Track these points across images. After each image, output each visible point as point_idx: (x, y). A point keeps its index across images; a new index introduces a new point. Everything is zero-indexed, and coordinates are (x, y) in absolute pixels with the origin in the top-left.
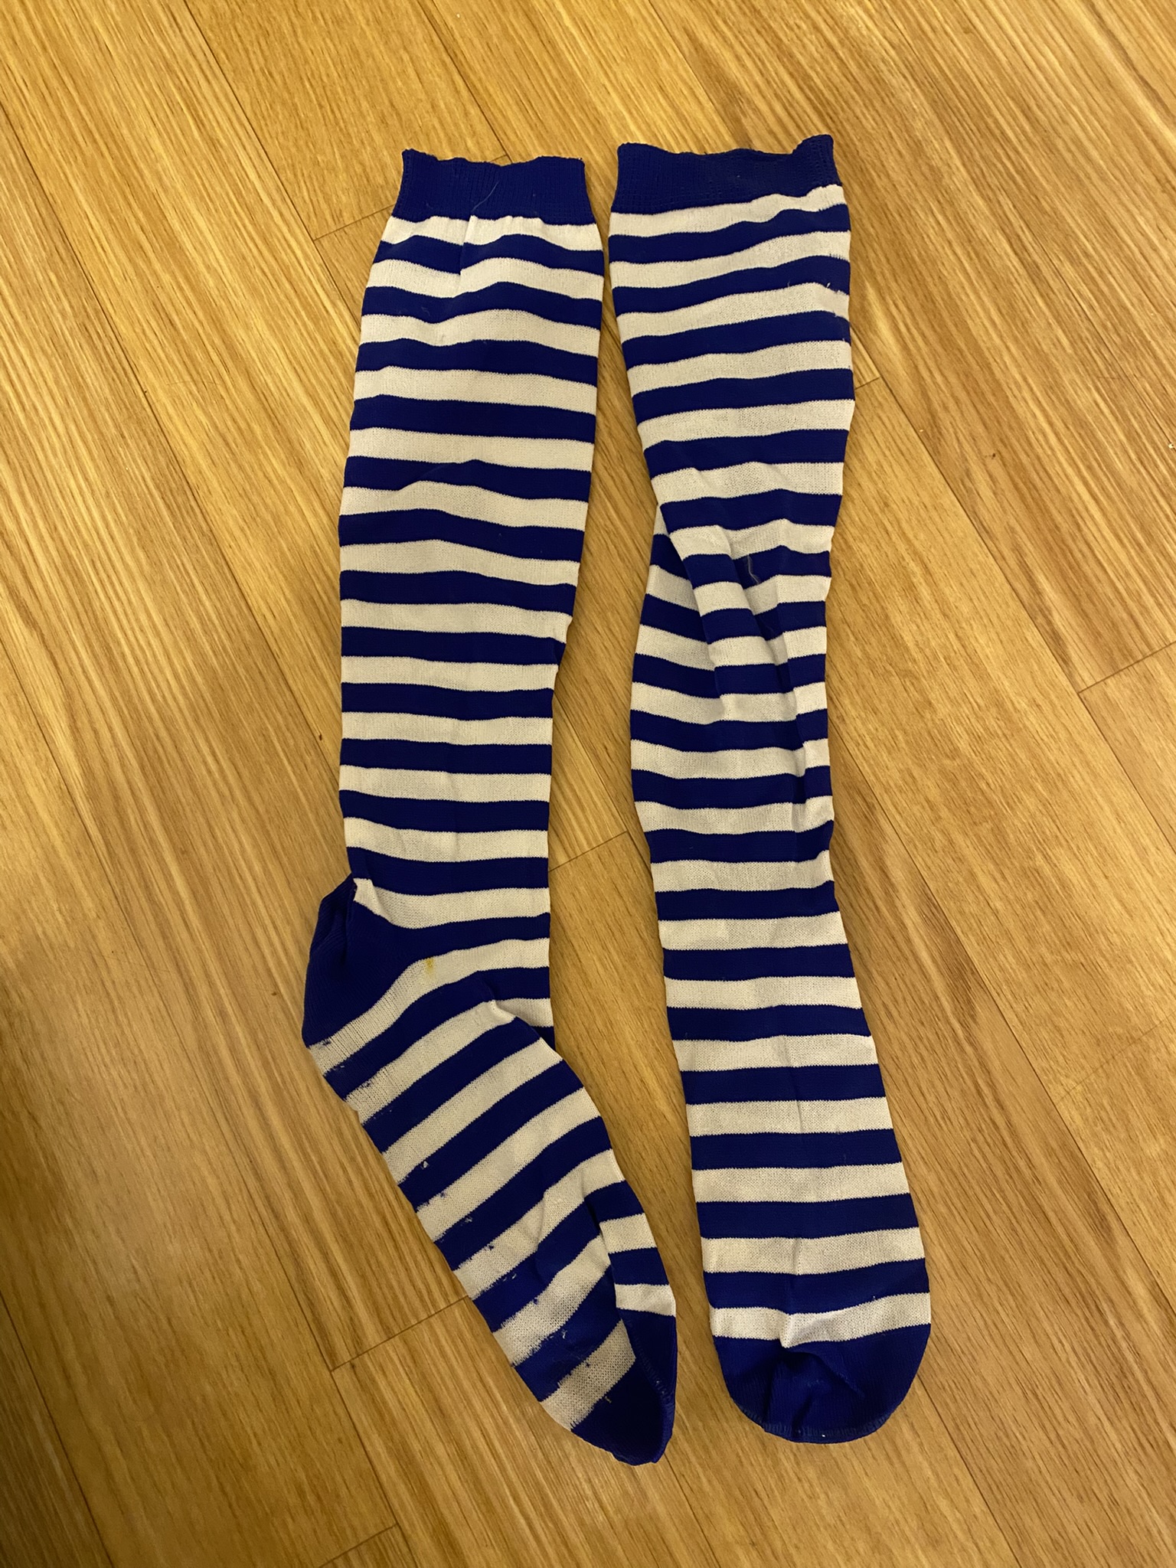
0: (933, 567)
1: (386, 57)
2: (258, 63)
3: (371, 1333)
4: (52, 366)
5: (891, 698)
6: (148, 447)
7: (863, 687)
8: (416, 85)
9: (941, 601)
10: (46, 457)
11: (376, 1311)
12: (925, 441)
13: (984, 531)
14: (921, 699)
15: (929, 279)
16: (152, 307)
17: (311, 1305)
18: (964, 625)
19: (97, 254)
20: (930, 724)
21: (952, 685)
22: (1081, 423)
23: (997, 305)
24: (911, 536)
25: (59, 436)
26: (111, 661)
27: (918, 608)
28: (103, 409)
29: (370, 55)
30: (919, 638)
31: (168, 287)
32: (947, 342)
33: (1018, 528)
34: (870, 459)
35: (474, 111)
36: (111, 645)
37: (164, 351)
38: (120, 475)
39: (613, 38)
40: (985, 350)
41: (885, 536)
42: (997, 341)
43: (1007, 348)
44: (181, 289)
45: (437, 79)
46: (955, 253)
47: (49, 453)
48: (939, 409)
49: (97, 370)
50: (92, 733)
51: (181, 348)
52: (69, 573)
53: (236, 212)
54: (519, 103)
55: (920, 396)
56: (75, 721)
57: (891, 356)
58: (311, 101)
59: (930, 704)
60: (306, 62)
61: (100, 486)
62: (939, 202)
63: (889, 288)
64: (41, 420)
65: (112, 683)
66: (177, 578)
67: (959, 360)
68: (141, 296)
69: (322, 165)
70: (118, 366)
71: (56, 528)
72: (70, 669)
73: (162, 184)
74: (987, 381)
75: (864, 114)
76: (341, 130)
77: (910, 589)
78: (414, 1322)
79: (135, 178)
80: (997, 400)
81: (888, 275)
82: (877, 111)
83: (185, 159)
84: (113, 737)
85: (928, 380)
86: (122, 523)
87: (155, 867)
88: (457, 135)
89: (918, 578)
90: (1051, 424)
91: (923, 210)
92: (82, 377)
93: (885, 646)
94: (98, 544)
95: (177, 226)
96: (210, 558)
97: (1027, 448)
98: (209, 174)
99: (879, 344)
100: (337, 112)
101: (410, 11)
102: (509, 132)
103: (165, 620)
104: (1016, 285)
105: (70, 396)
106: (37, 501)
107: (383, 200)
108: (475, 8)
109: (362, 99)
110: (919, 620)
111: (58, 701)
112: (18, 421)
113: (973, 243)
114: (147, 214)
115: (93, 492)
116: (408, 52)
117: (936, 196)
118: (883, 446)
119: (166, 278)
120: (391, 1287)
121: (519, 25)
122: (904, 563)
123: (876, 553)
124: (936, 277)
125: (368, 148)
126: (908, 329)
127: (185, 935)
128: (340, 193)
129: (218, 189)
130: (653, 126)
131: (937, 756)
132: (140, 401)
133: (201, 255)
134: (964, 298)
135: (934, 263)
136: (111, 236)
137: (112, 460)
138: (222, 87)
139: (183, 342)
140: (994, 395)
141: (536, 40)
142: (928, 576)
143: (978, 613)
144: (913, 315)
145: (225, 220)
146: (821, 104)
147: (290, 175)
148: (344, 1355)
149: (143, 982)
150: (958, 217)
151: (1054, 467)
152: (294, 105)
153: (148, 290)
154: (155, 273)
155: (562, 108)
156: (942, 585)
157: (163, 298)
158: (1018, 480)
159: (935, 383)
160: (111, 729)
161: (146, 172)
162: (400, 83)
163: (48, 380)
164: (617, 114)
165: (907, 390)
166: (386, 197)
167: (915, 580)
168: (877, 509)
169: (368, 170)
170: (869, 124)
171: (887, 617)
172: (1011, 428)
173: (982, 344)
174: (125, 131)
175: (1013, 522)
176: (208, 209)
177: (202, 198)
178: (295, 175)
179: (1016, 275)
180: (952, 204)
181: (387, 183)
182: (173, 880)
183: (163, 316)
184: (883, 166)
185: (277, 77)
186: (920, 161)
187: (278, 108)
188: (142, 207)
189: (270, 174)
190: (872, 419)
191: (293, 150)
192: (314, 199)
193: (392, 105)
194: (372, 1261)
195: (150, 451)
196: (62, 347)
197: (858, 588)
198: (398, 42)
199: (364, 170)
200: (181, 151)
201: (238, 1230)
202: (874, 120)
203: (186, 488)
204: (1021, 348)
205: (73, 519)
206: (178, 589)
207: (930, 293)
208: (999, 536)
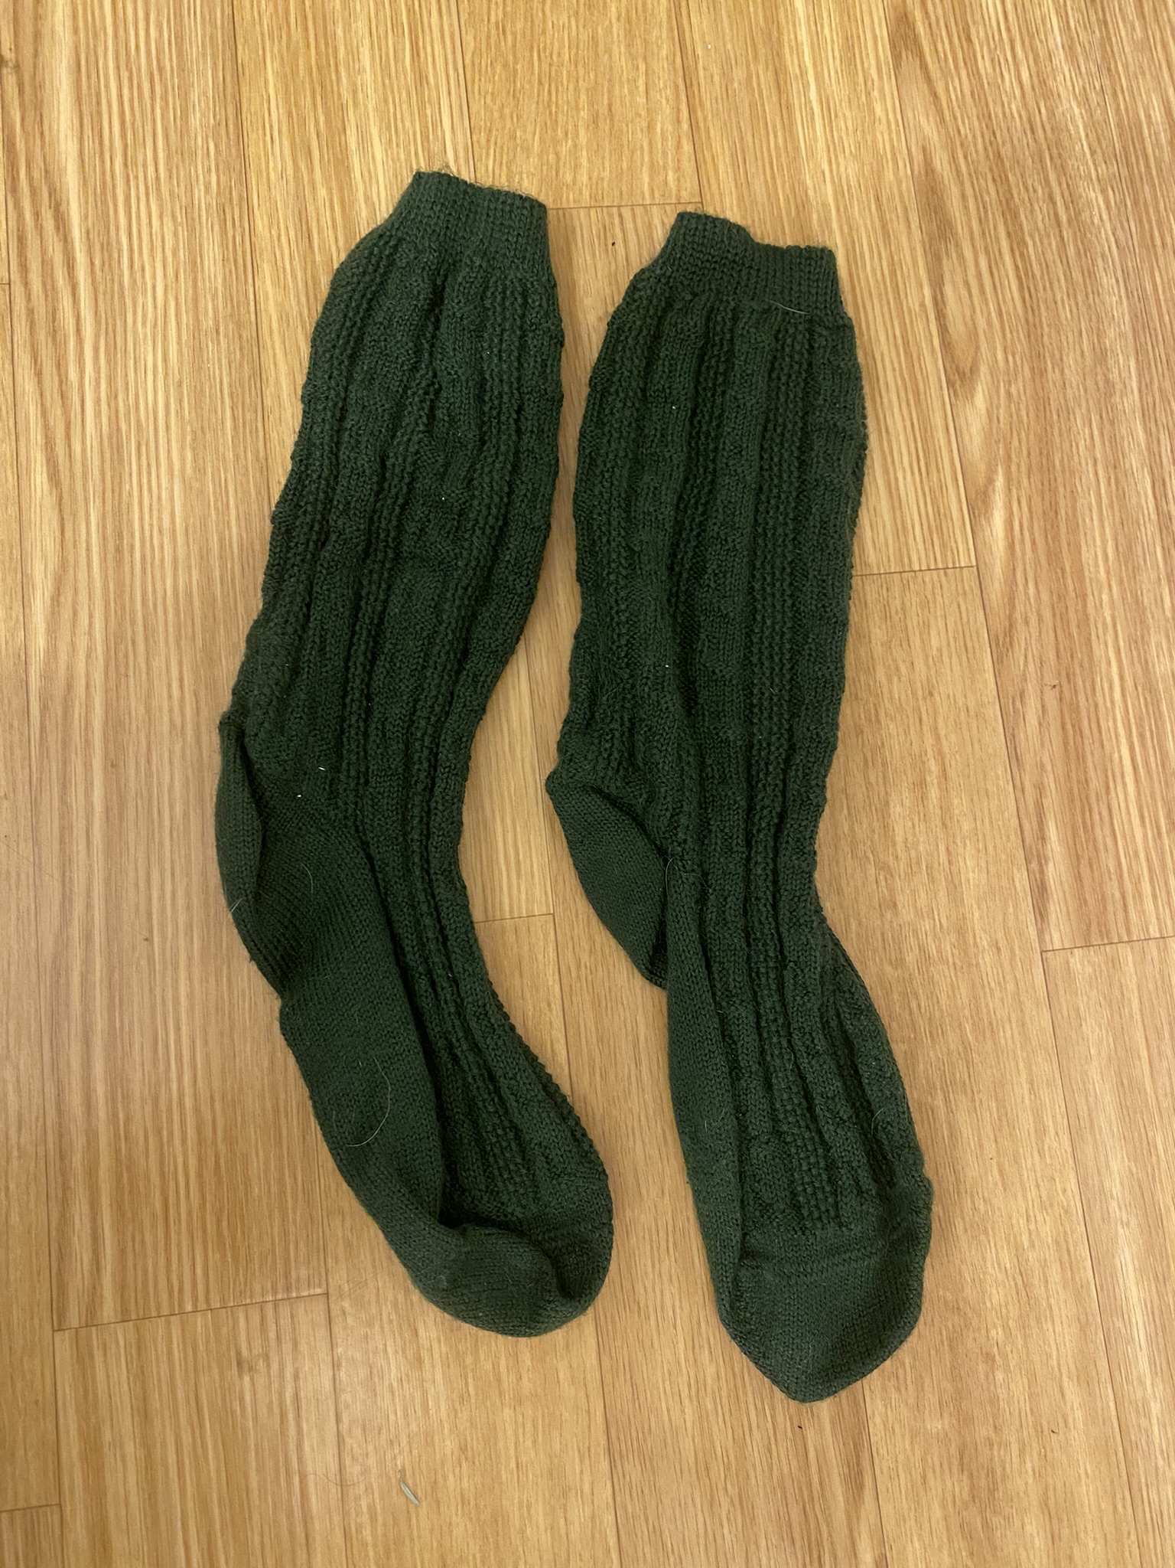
0: (952, 773)
1: (623, 59)
2: (497, 15)
3: (108, 1310)
4: (176, 234)
5: (860, 884)
6: (238, 352)
7: (837, 862)
8: (641, 100)
9: (946, 809)
10: (135, 322)
11: (121, 1288)
12: (994, 645)
13: (1015, 757)
14: (888, 897)
15: (1061, 489)
16: (297, 213)
17: (61, 1258)
18: (958, 841)
19: (264, 141)
20: (887, 926)
21: (923, 895)
22: (1151, 688)
23: (1116, 539)
24: (942, 732)
25: (155, 307)
26: (118, 550)
27: (921, 808)
28: (209, 297)
29: (609, 51)
30: (910, 838)
31: (321, 202)
32: (1054, 557)
33: (1049, 768)
34: (933, 642)
35: (687, 147)
36: (125, 533)
37: (291, 263)
38: (200, 368)
39: (850, 128)
40: (1088, 580)
41: (918, 724)
42: (1103, 575)
43: (1110, 586)
44: (332, 209)
45: (664, 101)
46: (1096, 473)
47: (139, 318)
48: (1020, 621)
49: (219, 257)
50: (71, 615)
51: (309, 267)
52: (112, 449)
53: (416, 154)
54: (734, 156)
55: (1006, 600)
56: (59, 595)
57: (994, 549)
58: (533, 73)
59: (895, 905)
60: (544, 32)
61: (176, 372)
62: (1101, 417)
63: (1019, 482)
64: (144, 283)
65: (111, 572)
66: (215, 493)
67: (1058, 580)
68: (291, 201)
69: (518, 141)
70: (240, 261)
71: (116, 397)
72: (75, 541)
73: (355, 98)
74: (1076, 611)
75: (1063, 301)
76: (550, 113)
77: (921, 784)
78: (154, 1314)
79: (331, 81)
80: (1079, 634)
81: (1023, 469)
82: (1077, 304)
83: (387, 81)
84: (90, 625)
85: (1021, 587)
86: (183, 417)
87: (80, 769)
88: (661, 163)
89: (932, 778)
90: (1122, 678)
91: (1083, 419)
92: (201, 257)
93: (874, 831)
94: (151, 428)
95: (353, 144)
96: (255, 487)
97: (1089, 692)
98: (405, 106)
99: (987, 533)
100: (554, 94)
101: (665, 24)
102: (713, 181)
103: (187, 529)
104: (1143, 528)
105: (182, 271)
106: (108, 362)
107: (564, 200)
108: (729, 46)
109: (583, 91)
110: (916, 820)
111: (51, 567)
112: (121, 276)
113: (1118, 470)
114: (328, 121)
115: (166, 375)
116: (646, 64)
117: (1101, 410)
118: (951, 634)
119: (322, 192)
120: (145, 1271)
121: (766, 78)
122: (924, 758)
123: (902, 738)
124: (1068, 490)
125: (570, 142)
126: (1021, 530)
127: (82, 847)
128: (525, 176)
129: (408, 124)
130: (854, 232)
131: (881, 960)
132: (248, 304)
133: (365, 183)
134: (1087, 520)
135: (1072, 473)
136: (284, 129)
137: (198, 351)
138: (451, 25)
139: (314, 262)
140: (1078, 627)
141: (775, 99)
142: (943, 780)
143: (976, 834)
144: (1032, 518)
145: (402, 156)
146: (1026, 275)
147: (483, 141)
148: (74, 1318)
149: (23, 877)
150: (1113, 439)
151: (1108, 721)
152: (515, 71)
153: (299, 197)
154: (313, 183)
155: (773, 178)
156: (953, 794)
157: (311, 209)
158: (1067, 720)
159: (1026, 593)
160: (91, 616)
161: (344, 80)
162: (626, 90)
163: (167, 246)
164: (825, 205)
165: (996, 588)
166: (568, 198)
167: (928, 779)
168: (920, 692)
169: (561, 163)
170: (1065, 313)
171: (887, 804)
172: (1081, 666)
173: (1087, 573)
174: (340, 32)
175: (1046, 760)
176: (390, 140)
177: (388, 128)
178: (488, 141)
179: (1147, 519)
180: (1112, 423)
181: (574, 184)
182: (92, 789)
183: (304, 228)
184: (1061, 360)
185: (509, 37)
186: (1099, 369)
187: (498, 70)
188: (327, 115)
189: (464, 129)
190: (951, 603)
191: (496, 115)
192: (497, 172)
193: (610, 110)
194: (137, 1239)
195: (238, 356)
196: (193, 219)
197: (870, 763)
198: (641, 51)
199: (557, 163)
200: (386, 71)
201: (19, 1157)
202: (1071, 311)
203: (260, 406)
204: (1123, 592)
205: (137, 395)
206: (212, 504)
207: (1057, 503)
208: (1027, 768)
